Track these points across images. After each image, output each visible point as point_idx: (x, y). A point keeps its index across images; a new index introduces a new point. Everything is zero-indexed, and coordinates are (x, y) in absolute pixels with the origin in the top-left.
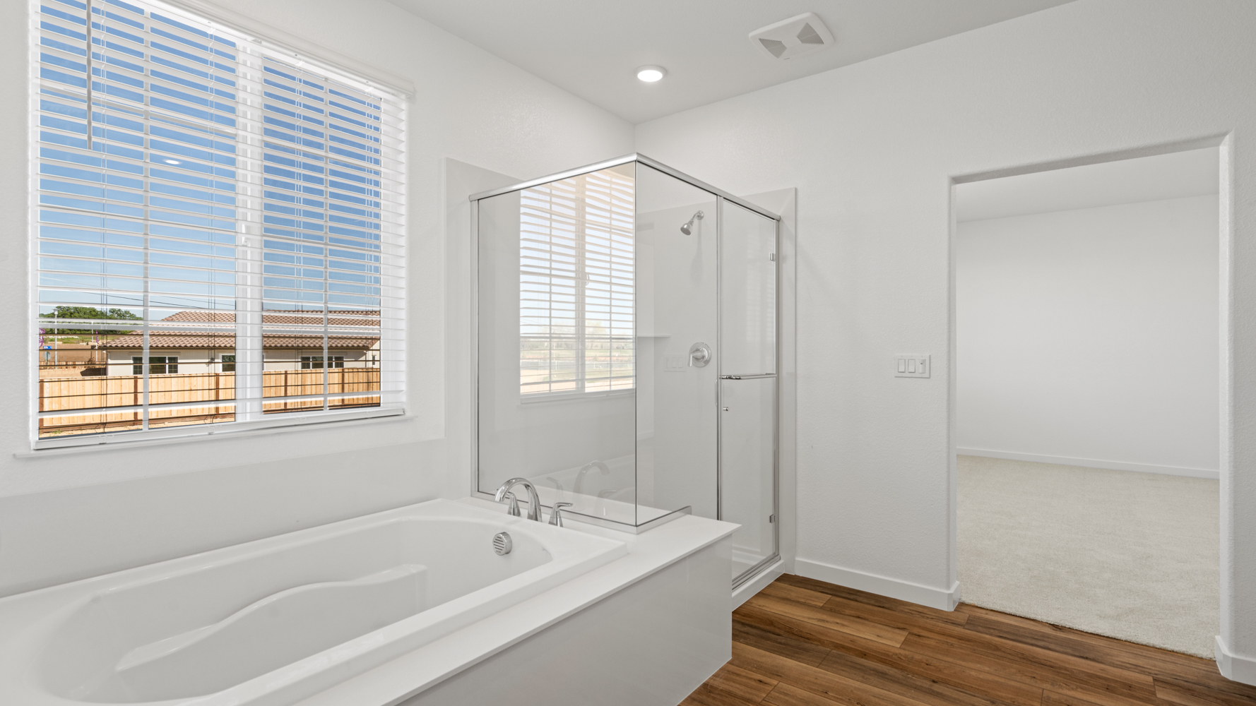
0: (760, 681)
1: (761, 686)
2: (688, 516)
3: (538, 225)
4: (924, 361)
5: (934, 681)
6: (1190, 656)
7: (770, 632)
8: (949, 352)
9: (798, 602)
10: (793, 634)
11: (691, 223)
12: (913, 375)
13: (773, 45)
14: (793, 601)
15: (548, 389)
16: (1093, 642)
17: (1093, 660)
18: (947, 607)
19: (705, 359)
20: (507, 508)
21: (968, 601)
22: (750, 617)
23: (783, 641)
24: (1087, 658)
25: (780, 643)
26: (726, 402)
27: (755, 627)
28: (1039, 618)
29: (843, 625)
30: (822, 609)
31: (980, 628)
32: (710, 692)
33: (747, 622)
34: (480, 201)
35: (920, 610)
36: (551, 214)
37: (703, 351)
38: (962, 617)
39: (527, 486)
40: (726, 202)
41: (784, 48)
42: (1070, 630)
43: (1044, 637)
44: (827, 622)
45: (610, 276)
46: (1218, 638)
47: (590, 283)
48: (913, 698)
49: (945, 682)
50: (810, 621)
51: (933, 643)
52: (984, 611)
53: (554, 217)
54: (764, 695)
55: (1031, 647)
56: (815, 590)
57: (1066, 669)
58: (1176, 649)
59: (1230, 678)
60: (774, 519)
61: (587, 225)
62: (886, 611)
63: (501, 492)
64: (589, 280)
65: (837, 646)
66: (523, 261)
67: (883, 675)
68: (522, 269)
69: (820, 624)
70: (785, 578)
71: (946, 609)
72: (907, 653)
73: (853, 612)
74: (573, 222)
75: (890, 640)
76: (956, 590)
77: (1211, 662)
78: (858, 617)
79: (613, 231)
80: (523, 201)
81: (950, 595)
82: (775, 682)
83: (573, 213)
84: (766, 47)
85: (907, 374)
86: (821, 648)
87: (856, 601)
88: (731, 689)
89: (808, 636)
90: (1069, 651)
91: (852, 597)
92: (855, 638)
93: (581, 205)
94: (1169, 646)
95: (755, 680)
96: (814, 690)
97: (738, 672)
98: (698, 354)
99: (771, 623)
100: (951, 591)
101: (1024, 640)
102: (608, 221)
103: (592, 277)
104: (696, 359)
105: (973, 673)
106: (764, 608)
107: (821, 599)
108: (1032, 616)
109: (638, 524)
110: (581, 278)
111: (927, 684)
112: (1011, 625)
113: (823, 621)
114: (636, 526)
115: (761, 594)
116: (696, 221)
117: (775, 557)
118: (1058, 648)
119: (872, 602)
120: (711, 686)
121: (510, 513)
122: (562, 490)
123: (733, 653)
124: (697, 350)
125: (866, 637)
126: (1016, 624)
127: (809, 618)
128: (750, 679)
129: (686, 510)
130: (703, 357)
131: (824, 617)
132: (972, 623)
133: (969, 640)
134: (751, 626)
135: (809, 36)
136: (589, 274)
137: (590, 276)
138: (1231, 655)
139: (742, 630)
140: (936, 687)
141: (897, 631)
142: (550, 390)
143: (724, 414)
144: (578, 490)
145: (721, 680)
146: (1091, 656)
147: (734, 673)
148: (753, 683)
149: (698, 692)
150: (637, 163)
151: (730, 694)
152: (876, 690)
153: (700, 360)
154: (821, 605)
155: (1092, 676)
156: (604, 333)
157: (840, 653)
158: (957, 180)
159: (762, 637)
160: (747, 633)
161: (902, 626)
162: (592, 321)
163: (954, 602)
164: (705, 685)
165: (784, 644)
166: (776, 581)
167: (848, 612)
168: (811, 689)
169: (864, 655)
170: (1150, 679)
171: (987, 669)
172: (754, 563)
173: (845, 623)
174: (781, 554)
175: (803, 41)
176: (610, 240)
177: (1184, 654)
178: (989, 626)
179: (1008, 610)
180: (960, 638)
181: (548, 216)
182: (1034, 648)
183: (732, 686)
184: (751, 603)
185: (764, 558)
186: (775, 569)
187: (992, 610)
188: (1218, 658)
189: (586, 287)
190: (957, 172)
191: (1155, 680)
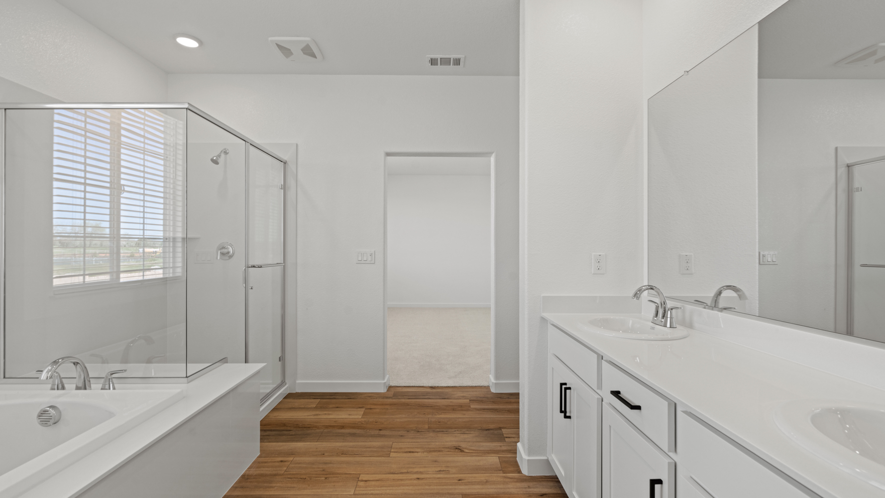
0: (282, 461)
1: (282, 464)
2: (226, 364)
3: (73, 140)
4: (372, 254)
5: (380, 430)
6: (482, 387)
7: (284, 430)
8: (384, 249)
9: (300, 408)
10: (299, 427)
11: (219, 156)
12: (366, 262)
13: (285, 51)
14: (297, 408)
15: (82, 281)
16: (447, 390)
17: (448, 399)
18: (383, 390)
19: (229, 255)
20: (50, 386)
21: (392, 384)
22: (269, 425)
23: (293, 433)
24: (445, 399)
25: (292, 435)
26: (251, 283)
27: (274, 430)
28: (425, 385)
29: (329, 414)
30: (316, 408)
31: (399, 397)
32: (247, 479)
33: (268, 429)
34: (7, 110)
35: (370, 395)
36: (86, 132)
37: (227, 248)
38: (391, 394)
39: (75, 364)
40: (251, 147)
41: (292, 54)
42: (438, 387)
43: (427, 393)
44: (319, 415)
45: (144, 189)
46: (490, 376)
47: (125, 193)
48: (371, 442)
49: (385, 429)
50: (309, 417)
51: (378, 410)
52: (401, 388)
53: (88, 134)
54: (285, 469)
55: (422, 400)
56: (310, 399)
57: (437, 406)
58: (477, 385)
59: (494, 392)
60: (282, 359)
61: (122, 146)
62: (352, 400)
63: (48, 372)
64: (124, 190)
65: (327, 427)
66: (56, 170)
67: (353, 435)
68: (55, 176)
69: (315, 417)
70: (290, 396)
71: (382, 391)
72: (365, 419)
73: (334, 406)
74: (109, 141)
75: (355, 415)
76: (387, 380)
77: (488, 387)
78: (337, 407)
79: (146, 153)
80: (56, 117)
81: (385, 383)
82: (291, 459)
83: (108, 133)
84: (280, 50)
85: (363, 262)
86: (318, 431)
87: (335, 399)
88: (262, 472)
89: (309, 426)
90: (438, 397)
91: (332, 397)
92: (337, 419)
93: (116, 129)
94: (474, 385)
95: (278, 462)
96: (316, 455)
97: (266, 461)
98: (225, 251)
99: (284, 425)
100: (385, 381)
101: (419, 397)
102: (142, 145)
103: (127, 189)
104: (222, 254)
105: (398, 420)
106: (278, 417)
107: (314, 403)
108: (422, 385)
109: (188, 375)
110: (116, 189)
111: (377, 432)
112: (413, 392)
113: (317, 415)
114: (187, 377)
115: (275, 409)
116: (223, 155)
117: (283, 383)
118: (433, 397)
119: (344, 397)
120: (248, 475)
121: (53, 389)
122: (108, 363)
123: (261, 451)
124: (223, 248)
125: (343, 417)
126: (415, 390)
127: (308, 416)
128: (275, 462)
129: (224, 360)
130: (228, 253)
131: (317, 412)
132: (396, 395)
133: (395, 404)
134: (271, 430)
135: (308, 51)
136: (124, 185)
137: (125, 187)
138: (494, 382)
139: (265, 434)
140: (382, 433)
141: (359, 409)
142: (84, 282)
143: (250, 291)
144: (125, 361)
145: (254, 469)
146: (446, 397)
147: (262, 462)
148: (277, 464)
149: (239, 481)
150: (188, 110)
151: (262, 475)
152: (351, 444)
153: (226, 255)
154: (315, 406)
155: (447, 406)
156: (104, 233)
157: (329, 430)
158: (388, 154)
159: (280, 435)
160: (269, 435)
161: (361, 406)
162: (91, 221)
163: (387, 387)
164: (243, 476)
165: (294, 435)
166: (283, 399)
167: (331, 406)
168: (314, 455)
169: (343, 427)
170: (468, 400)
171: (404, 416)
172: (268, 391)
173: (330, 413)
174: (287, 381)
175: (304, 53)
176: (144, 159)
177: (479, 386)
178: (404, 395)
179: (411, 385)
180: (391, 405)
181: (83, 133)
182: (424, 400)
183: (262, 470)
184: (269, 416)
185: (275, 386)
186: (283, 391)
187: (404, 387)
188: (491, 385)
189: (122, 196)
190: (389, 150)
191: (470, 400)
